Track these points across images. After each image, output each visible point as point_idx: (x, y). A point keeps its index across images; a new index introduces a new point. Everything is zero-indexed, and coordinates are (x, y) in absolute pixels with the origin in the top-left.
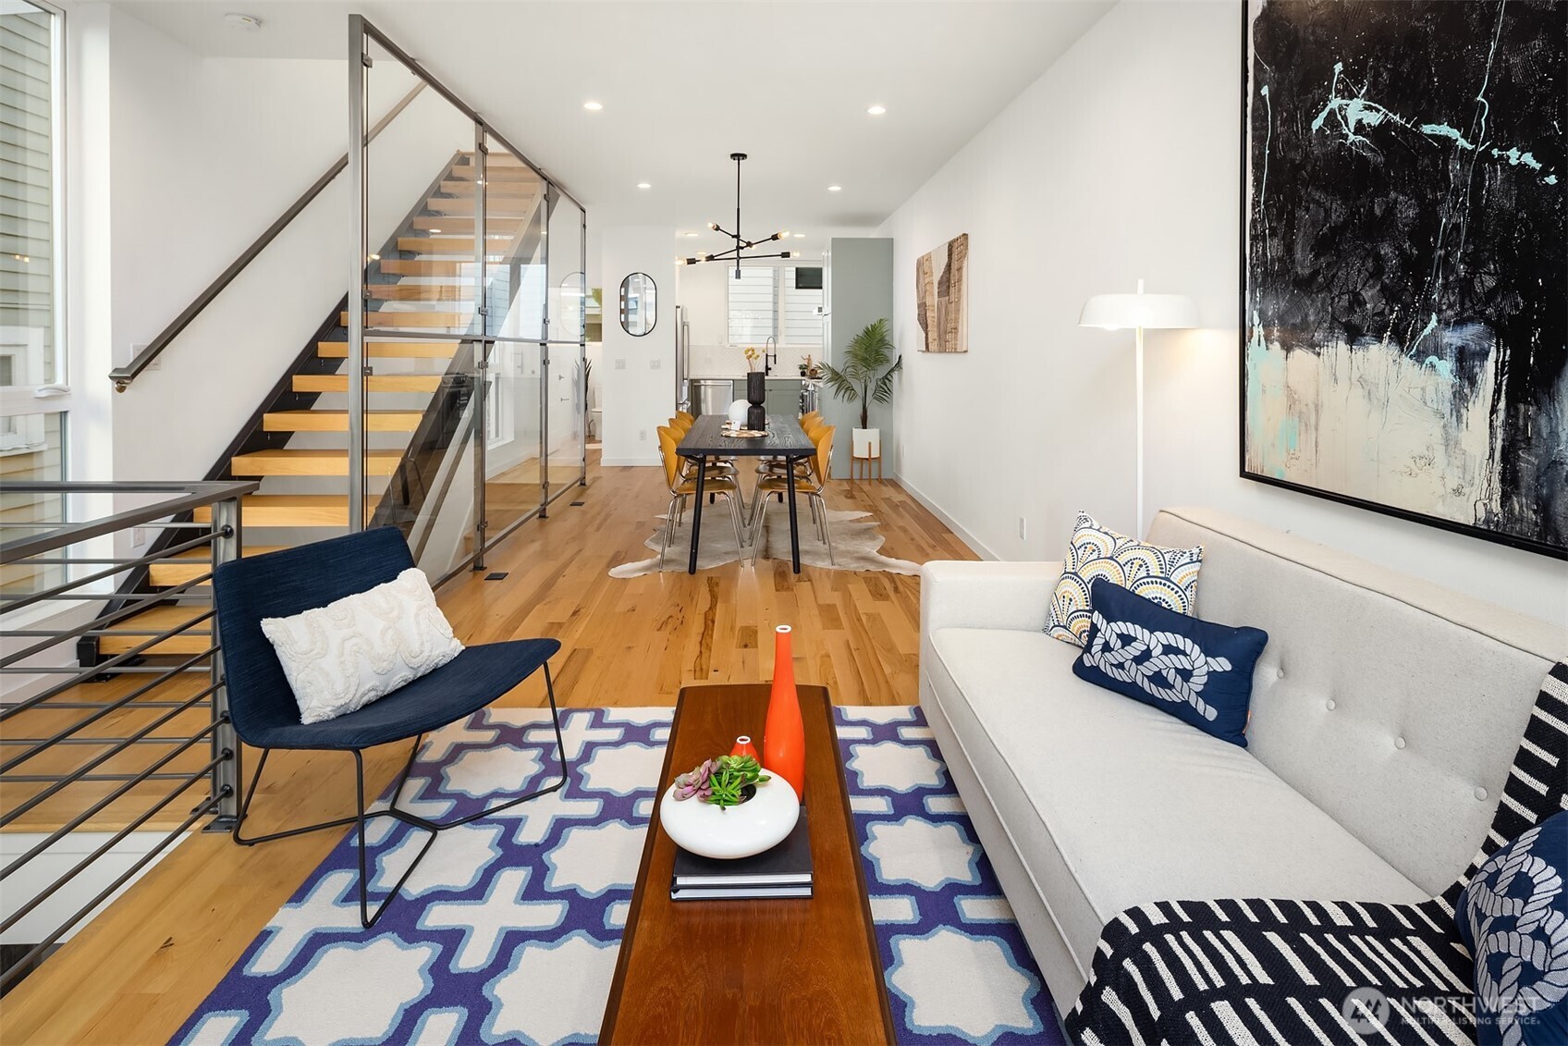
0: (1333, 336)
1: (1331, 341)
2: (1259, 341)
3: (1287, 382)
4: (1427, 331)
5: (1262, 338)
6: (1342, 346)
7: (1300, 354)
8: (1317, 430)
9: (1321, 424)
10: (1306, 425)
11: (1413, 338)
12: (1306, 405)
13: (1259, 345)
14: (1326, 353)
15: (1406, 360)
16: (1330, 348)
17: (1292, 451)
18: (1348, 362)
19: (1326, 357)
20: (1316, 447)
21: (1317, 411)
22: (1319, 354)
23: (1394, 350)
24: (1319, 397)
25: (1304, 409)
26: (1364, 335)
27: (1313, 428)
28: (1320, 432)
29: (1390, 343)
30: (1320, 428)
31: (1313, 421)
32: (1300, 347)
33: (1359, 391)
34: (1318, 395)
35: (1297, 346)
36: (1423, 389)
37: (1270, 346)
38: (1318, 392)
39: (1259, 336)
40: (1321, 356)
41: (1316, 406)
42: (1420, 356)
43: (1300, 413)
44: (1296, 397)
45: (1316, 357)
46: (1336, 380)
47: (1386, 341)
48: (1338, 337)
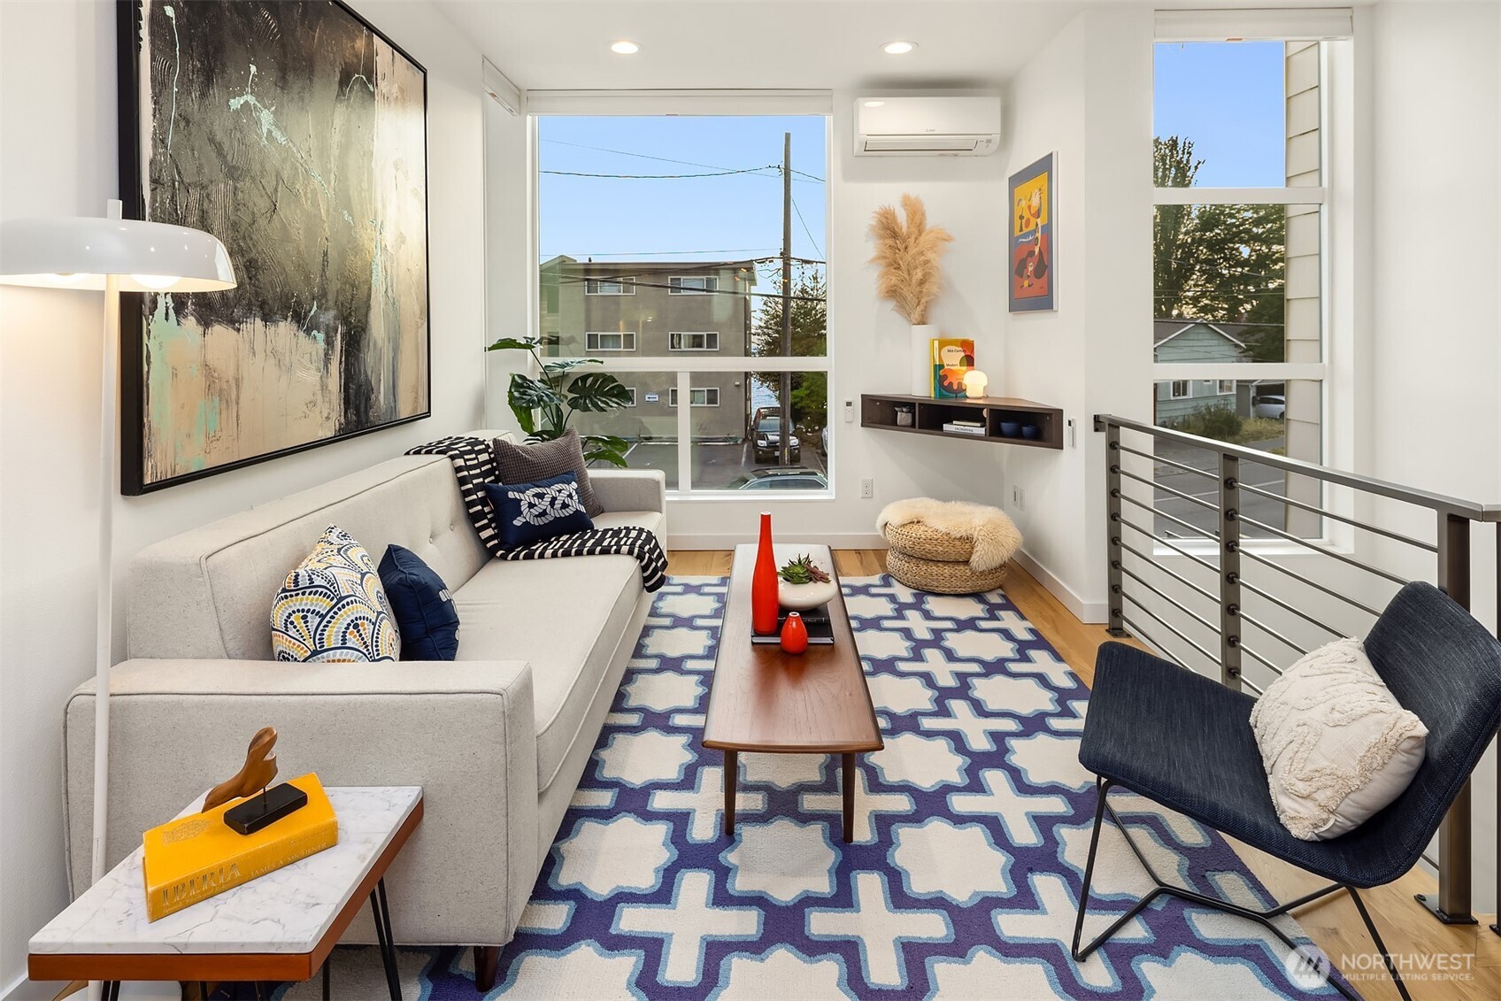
0: (251, 313)
1: (249, 317)
2: (167, 314)
3: (205, 361)
4: (312, 313)
5: (171, 312)
6: (259, 323)
7: (218, 330)
8: (237, 403)
9: (241, 398)
10: (227, 402)
11: (305, 318)
12: (227, 382)
13: (167, 319)
14: (245, 328)
15: (301, 334)
16: (248, 324)
17: (212, 434)
18: (263, 336)
19: (245, 332)
20: (237, 420)
21: (238, 386)
22: (238, 330)
23: (294, 326)
24: (240, 372)
25: (225, 386)
26: (276, 313)
27: (234, 403)
28: (241, 404)
29: (292, 320)
30: (241, 401)
31: (234, 396)
32: (219, 323)
33: (272, 361)
34: (238, 370)
35: (217, 321)
36: (311, 354)
37: (183, 321)
38: (238, 366)
39: (167, 308)
40: (241, 332)
41: (237, 380)
42: (308, 332)
43: (221, 390)
44: (216, 375)
45: (236, 333)
46: (254, 353)
47: (289, 319)
48: (255, 315)
